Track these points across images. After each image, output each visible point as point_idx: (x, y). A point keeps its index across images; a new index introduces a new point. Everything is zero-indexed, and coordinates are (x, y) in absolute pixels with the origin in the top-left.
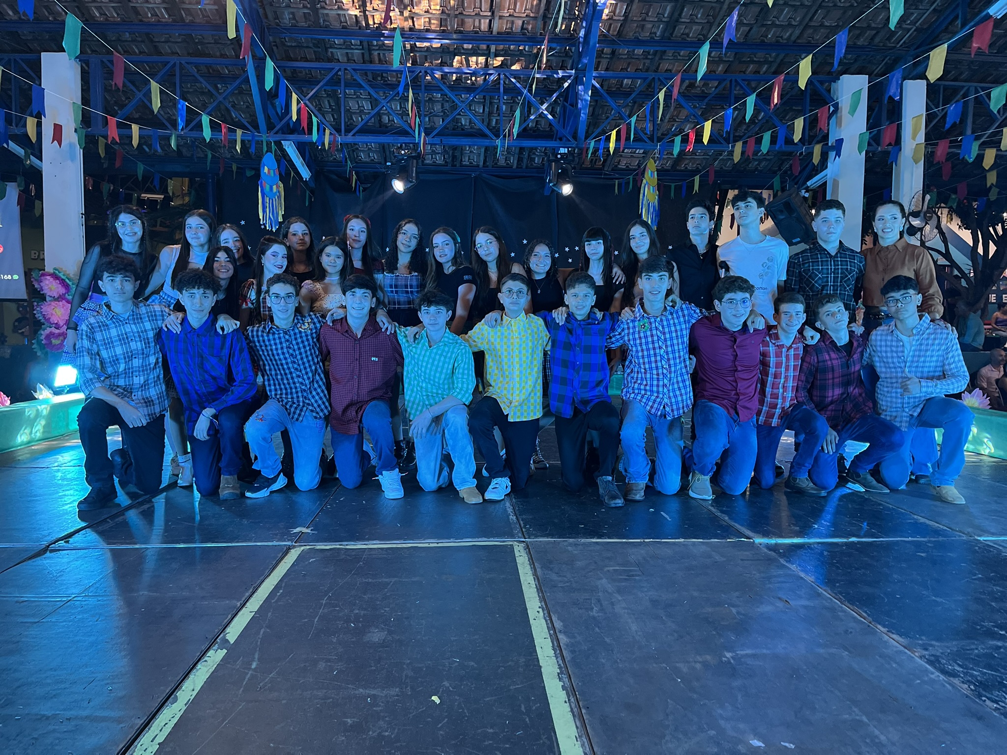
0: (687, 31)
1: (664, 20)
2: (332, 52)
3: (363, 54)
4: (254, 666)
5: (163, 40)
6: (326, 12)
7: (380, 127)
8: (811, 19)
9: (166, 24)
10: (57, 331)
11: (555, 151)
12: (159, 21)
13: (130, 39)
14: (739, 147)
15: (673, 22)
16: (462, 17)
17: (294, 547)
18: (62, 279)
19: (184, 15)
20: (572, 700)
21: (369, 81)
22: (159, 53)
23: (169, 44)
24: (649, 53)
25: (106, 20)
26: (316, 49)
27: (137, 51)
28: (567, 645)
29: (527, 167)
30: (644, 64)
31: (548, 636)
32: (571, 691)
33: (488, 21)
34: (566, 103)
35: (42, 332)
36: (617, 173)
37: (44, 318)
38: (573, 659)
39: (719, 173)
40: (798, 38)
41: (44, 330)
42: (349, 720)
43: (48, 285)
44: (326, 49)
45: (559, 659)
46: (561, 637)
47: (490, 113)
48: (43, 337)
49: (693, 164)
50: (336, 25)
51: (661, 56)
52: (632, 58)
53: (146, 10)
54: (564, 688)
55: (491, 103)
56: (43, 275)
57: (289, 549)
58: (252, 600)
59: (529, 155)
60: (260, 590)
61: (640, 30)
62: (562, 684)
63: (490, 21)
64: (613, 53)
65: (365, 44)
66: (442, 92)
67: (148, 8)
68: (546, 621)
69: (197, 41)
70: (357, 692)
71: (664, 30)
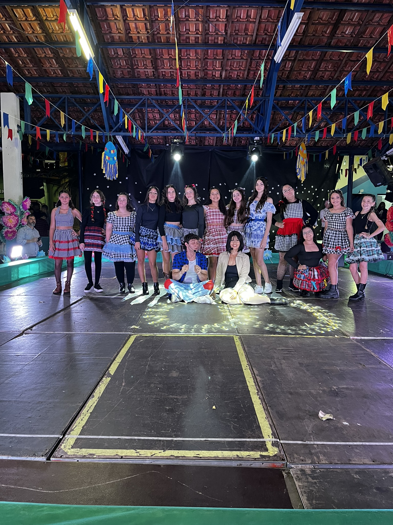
0: (323, 75)
1: (311, 69)
2: (140, 90)
3: (156, 90)
4: (123, 384)
5: (59, 85)
6: (138, 70)
7: (164, 127)
8: (389, 68)
9: (60, 78)
10: (10, 230)
11: (252, 139)
12: (57, 76)
13: (43, 85)
14: (349, 135)
15: (316, 70)
16: (206, 71)
17: (132, 335)
18: (13, 205)
19: (69, 73)
20: (264, 403)
21: (159, 104)
22: (57, 93)
23: (62, 87)
24: (303, 86)
25: (31, 76)
26: (133, 89)
27: (46, 91)
28: (260, 381)
29: (238, 146)
30: (300, 92)
31: (252, 377)
32: (262, 400)
33: (220, 72)
34: (258, 113)
35: (3, 231)
36: (285, 148)
37: (4, 223)
38: (263, 387)
39: (338, 148)
40: (382, 77)
41: (4, 229)
42: (167, 407)
43: (6, 208)
44: (138, 88)
45: (257, 387)
46: (257, 377)
47: (220, 119)
48: (4, 233)
49: (325, 143)
50: (143, 77)
51: (309, 88)
52: (294, 89)
53: (51, 70)
54: (259, 398)
55: (220, 114)
56: (4, 203)
57: (130, 335)
58: (118, 357)
59: (239, 140)
60: (120, 353)
61: (299, 75)
62: (258, 396)
63: (221, 72)
64: (284, 87)
65: (157, 85)
66: (195, 109)
67: (51, 69)
68: (251, 370)
69: (75, 86)
70: (169, 397)
71: (312, 75)
